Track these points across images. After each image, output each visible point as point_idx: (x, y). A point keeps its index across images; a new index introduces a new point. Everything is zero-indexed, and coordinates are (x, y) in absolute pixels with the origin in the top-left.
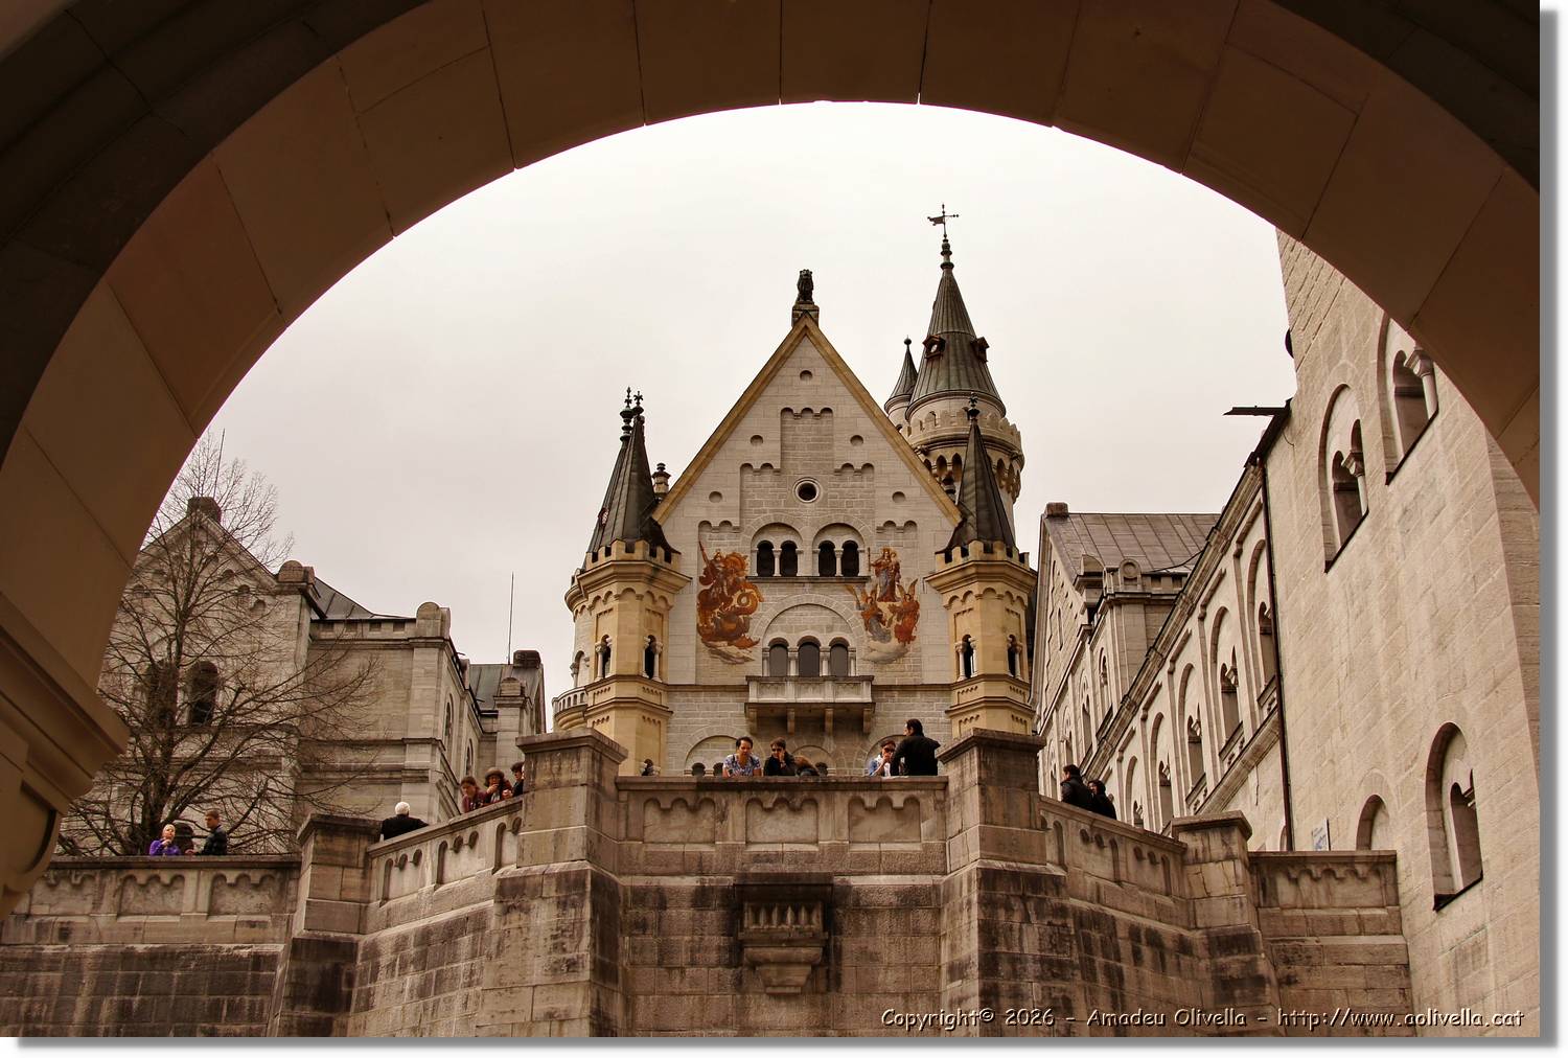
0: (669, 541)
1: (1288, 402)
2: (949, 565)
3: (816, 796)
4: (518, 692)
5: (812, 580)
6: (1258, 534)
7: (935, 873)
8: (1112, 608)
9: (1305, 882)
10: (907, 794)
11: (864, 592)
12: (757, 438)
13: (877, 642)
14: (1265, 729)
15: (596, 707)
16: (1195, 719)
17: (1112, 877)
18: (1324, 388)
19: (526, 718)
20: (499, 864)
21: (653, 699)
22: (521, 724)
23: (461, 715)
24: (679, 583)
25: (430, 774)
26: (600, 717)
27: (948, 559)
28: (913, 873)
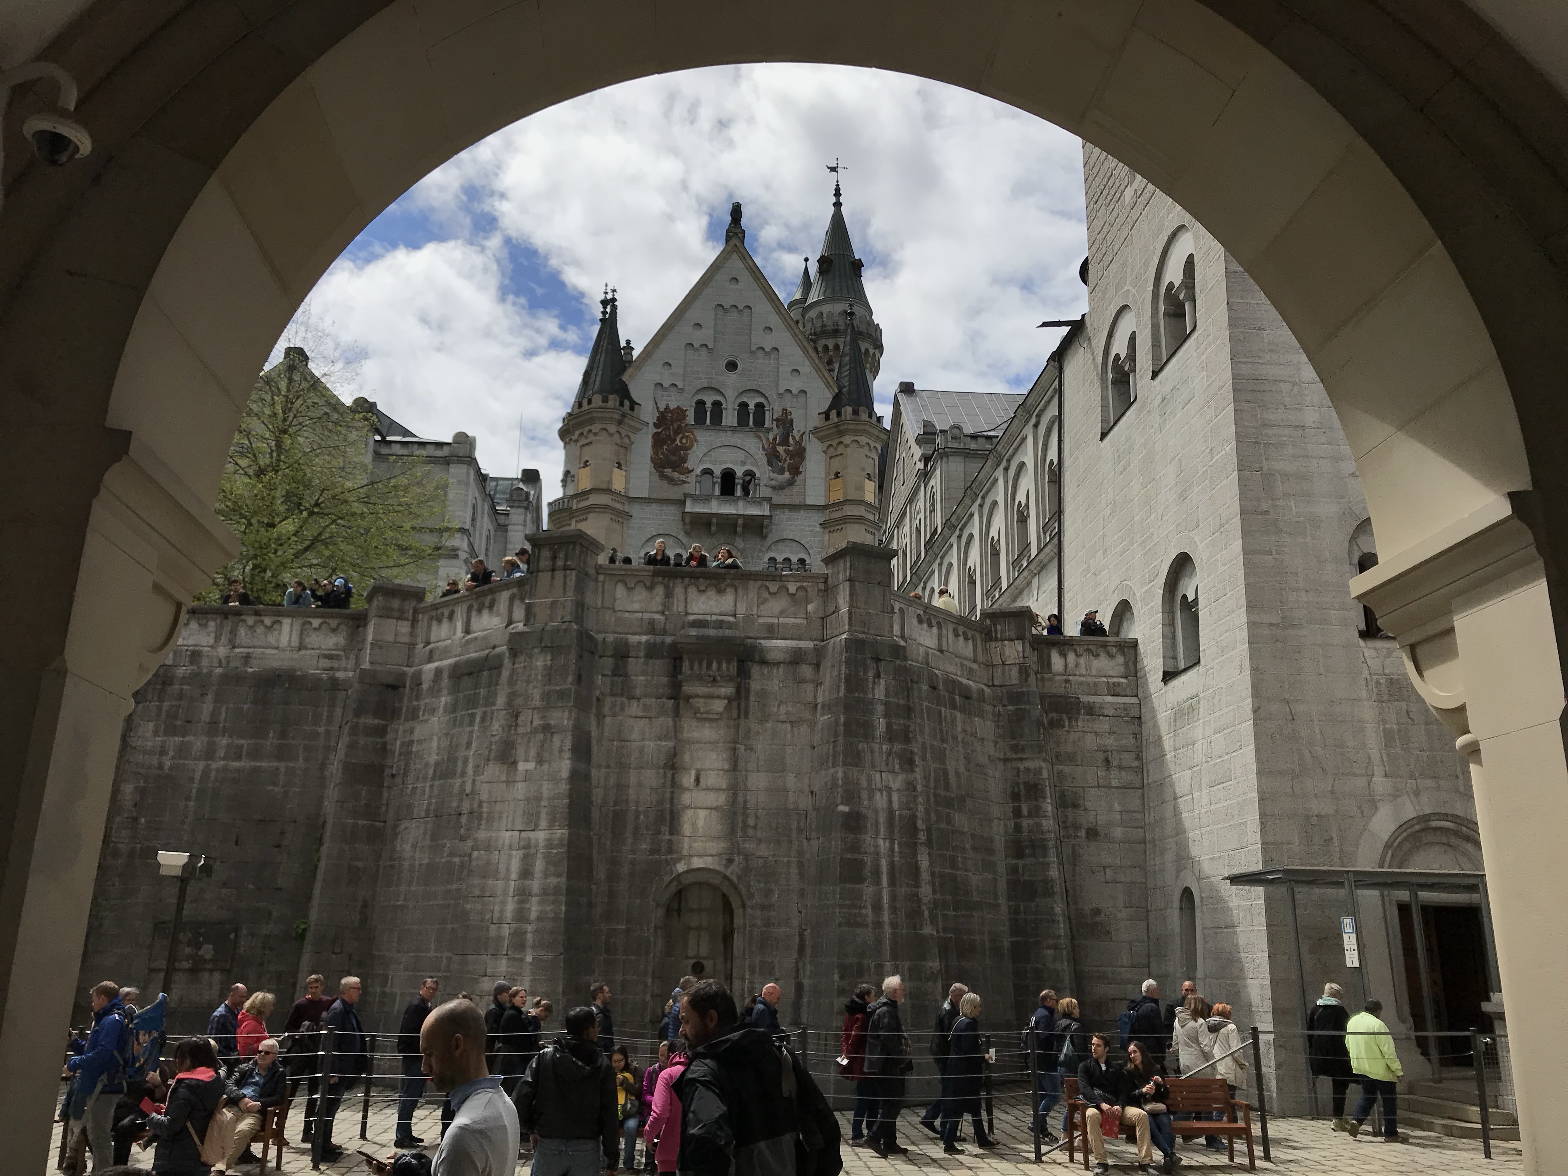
0: (633, 396)
1: (1083, 316)
2: (827, 423)
3: (737, 583)
4: (524, 498)
5: (733, 429)
6: (1053, 411)
7: (815, 640)
8: (941, 458)
9: (1071, 657)
10: (799, 584)
11: (768, 439)
12: (698, 325)
13: (775, 475)
14: (1047, 549)
15: (578, 510)
16: (996, 538)
17: (937, 648)
18: (1112, 306)
19: (529, 515)
20: (510, 622)
21: (619, 506)
22: (525, 521)
23: (483, 513)
24: (638, 425)
25: (460, 553)
26: (581, 518)
27: (827, 418)
28: (800, 640)
